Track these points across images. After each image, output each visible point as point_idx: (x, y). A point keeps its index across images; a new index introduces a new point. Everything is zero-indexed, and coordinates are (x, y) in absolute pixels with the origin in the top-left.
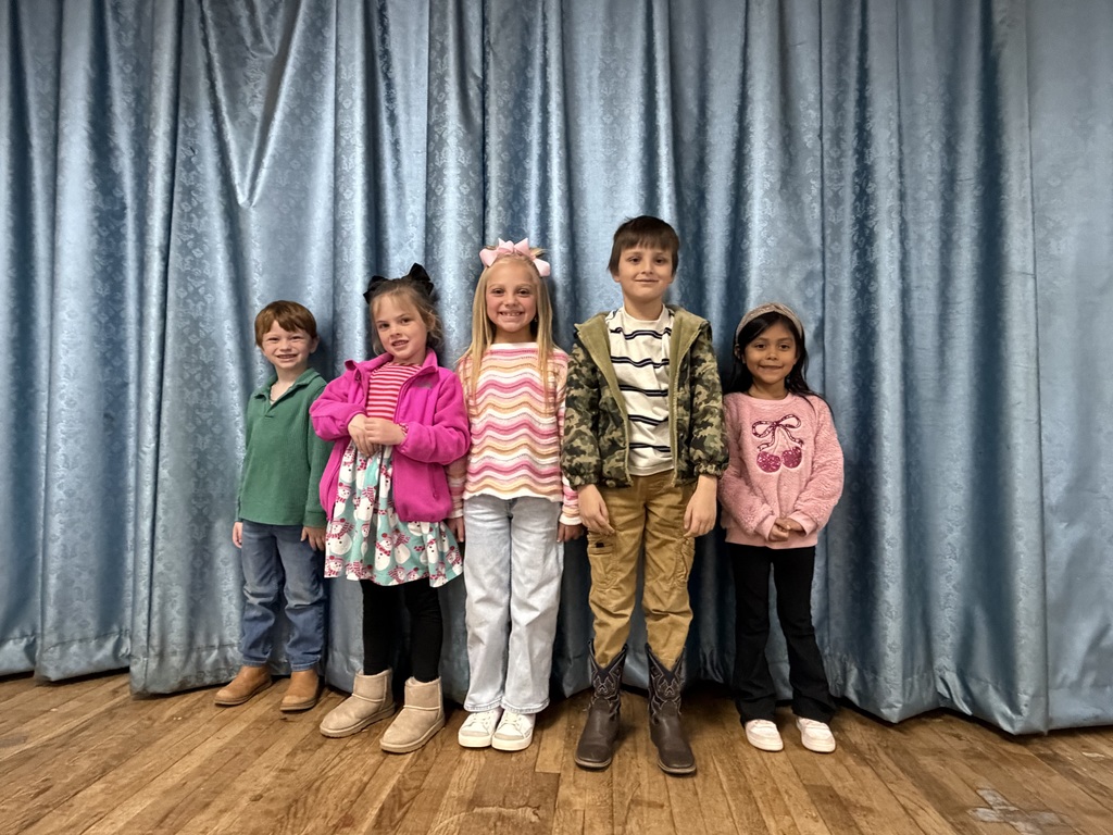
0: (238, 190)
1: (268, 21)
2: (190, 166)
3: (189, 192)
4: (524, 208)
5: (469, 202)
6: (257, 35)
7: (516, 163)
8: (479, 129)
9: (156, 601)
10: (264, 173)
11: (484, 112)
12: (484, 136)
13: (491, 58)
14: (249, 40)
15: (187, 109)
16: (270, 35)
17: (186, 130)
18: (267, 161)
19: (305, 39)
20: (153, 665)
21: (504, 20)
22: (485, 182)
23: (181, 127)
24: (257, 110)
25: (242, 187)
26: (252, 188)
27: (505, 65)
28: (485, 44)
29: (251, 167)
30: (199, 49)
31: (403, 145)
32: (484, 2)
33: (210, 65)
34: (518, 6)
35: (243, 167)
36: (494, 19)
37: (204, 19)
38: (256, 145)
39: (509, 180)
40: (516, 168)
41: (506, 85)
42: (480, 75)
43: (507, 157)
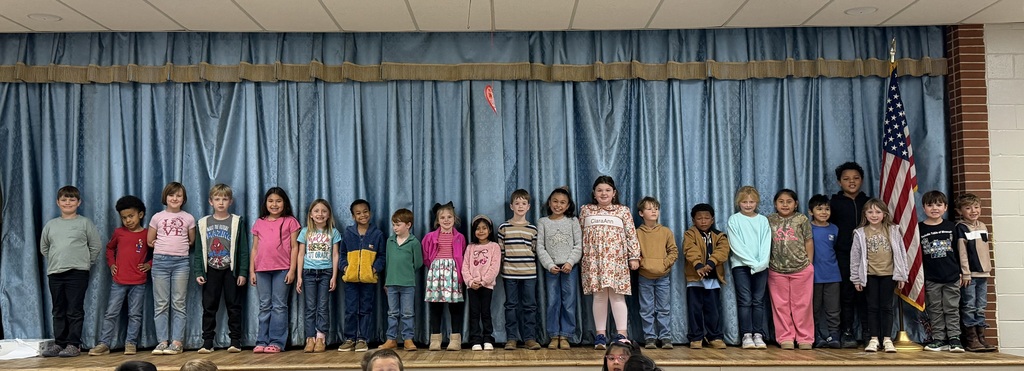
0: (209, 172)
1: (217, 107)
2: (188, 162)
3: (187, 171)
4: (313, 179)
6: (212, 111)
7: (310, 164)
8: (297, 155)
10: (218, 167)
12: (299, 156)
13: (300, 129)
14: (209, 113)
17: (186, 149)
18: (219, 164)
19: (233, 118)
21: (305, 116)
22: (299, 172)
23: (184, 147)
24: (215, 142)
25: (211, 172)
26: (215, 172)
27: (305, 131)
28: (298, 124)
29: (213, 164)
30: (191, 117)
31: (269, 154)
32: (298, 108)
33: (195, 123)
34: (309, 111)
35: (210, 164)
36: (301, 116)
37: (192, 107)
38: (214, 155)
39: (308, 171)
40: (310, 166)
41: (306, 138)
42: (297, 134)
43: (306, 163)
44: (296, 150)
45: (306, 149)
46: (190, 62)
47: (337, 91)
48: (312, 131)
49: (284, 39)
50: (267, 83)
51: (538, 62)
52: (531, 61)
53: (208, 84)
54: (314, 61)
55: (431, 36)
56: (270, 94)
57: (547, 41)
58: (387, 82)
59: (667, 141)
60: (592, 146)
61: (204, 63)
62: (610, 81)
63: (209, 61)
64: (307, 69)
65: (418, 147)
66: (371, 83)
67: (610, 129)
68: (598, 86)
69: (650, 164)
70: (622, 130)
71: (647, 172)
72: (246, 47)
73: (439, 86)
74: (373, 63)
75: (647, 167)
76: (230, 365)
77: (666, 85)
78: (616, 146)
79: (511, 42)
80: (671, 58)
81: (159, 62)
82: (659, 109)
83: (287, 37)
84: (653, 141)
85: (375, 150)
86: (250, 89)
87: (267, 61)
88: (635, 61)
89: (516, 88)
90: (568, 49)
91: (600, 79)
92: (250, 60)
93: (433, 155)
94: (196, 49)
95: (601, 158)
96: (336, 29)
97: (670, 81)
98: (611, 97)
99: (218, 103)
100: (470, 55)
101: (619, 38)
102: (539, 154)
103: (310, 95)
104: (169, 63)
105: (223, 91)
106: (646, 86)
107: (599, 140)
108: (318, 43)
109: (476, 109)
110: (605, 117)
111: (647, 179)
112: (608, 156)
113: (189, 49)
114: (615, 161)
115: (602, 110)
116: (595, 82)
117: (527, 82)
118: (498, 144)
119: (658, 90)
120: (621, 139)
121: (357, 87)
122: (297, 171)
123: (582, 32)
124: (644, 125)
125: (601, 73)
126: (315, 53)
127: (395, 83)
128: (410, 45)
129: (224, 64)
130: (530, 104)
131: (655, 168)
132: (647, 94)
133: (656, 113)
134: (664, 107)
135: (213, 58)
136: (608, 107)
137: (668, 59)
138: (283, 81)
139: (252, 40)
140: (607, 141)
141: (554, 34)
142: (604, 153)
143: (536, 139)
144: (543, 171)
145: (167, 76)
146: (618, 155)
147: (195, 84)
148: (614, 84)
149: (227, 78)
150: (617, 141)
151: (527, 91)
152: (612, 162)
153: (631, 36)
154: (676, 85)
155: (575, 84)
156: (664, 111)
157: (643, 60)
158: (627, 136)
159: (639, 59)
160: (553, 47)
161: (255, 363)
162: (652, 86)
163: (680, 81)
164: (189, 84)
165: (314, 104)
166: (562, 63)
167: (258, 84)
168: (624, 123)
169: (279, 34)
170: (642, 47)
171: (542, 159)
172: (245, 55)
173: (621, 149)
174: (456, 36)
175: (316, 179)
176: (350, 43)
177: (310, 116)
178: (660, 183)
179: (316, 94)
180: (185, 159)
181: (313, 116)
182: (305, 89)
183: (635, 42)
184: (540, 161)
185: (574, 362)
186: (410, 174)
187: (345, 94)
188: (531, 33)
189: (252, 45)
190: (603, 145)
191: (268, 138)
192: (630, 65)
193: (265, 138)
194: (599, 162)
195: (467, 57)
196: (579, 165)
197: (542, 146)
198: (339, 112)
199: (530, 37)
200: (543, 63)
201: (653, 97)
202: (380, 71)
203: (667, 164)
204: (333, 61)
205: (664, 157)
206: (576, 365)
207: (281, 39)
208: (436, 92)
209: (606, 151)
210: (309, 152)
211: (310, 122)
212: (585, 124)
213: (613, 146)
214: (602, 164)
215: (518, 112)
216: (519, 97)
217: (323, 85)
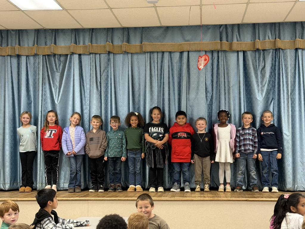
0: (55, 100)
1: (59, 67)
2: (45, 95)
3: (45, 100)
5: (98, 104)
6: (57, 69)
7: (106, 96)
8: (100, 91)
9: (41, 174)
10: (60, 97)
11: (101, 88)
12: (101, 92)
13: (101, 78)
14: (55, 70)
15: (44, 84)
16: (59, 69)
17: (44, 89)
19: (67, 72)
20: (41, 185)
21: (104, 71)
22: (101, 100)
23: (43, 88)
24: (58, 85)
25: (56, 100)
26: (58, 100)
27: (104, 79)
28: (100, 75)
29: (57, 96)
30: (46, 72)
31: (85, 91)
32: (100, 67)
33: (48, 75)
34: (106, 68)
35: (56, 96)
36: (102, 71)
37: (47, 67)
38: (58, 91)
39: (105, 99)
40: (106, 97)
41: (104, 83)
42: (100, 81)
43: (104, 95)
44: (99, 89)
45: (104, 88)
46: (46, 44)
47: (120, 58)
48: (107, 79)
49: (92, 32)
50: (84, 54)
51: (224, 41)
52: (221, 40)
53: (55, 55)
54: (108, 43)
55: (167, 28)
56: (86, 60)
57: (229, 30)
58: (145, 53)
59: (295, 82)
60: (253, 85)
61: (53, 45)
62: (264, 50)
63: (55, 44)
64: (105, 47)
66: (137, 53)
67: (263, 76)
68: (257, 53)
69: (285, 94)
70: (270, 76)
71: (284, 98)
72: (73, 36)
73: (172, 54)
74: (138, 43)
75: (284, 96)
76: (70, 197)
77: (295, 51)
78: (266, 85)
79: (210, 31)
80: (297, 37)
81: (31, 44)
82: (291, 64)
83: (94, 30)
84: (287, 82)
85: (139, 88)
86: (76, 58)
87: (84, 43)
88: (277, 39)
89: (212, 55)
90: (241, 33)
91: (258, 49)
92: (76, 43)
93: (169, 91)
94: (48, 38)
95: (259, 90)
96: (119, 26)
97: (296, 50)
98: (264, 59)
99: (60, 65)
100: (188, 37)
101: (268, 27)
103: (106, 60)
104: (36, 45)
105: (62, 59)
106: (283, 52)
107: (257, 82)
108: (110, 33)
109: (191, 66)
110: (260, 70)
111: (284, 102)
112: (262, 90)
113: (46, 38)
114: (266, 93)
115: (259, 66)
116: (255, 51)
117: (218, 52)
118: (202, 85)
119: (290, 54)
120: (269, 81)
121: (130, 56)
122: (100, 100)
123: (248, 25)
124: (282, 73)
125: (259, 46)
126: (108, 39)
127: (149, 54)
128: (157, 33)
129: (63, 45)
130: (220, 63)
131: (288, 96)
132: (284, 56)
133: (289, 66)
134: (293, 63)
135: (57, 42)
136: (262, 64)
137: (296, 38)
138: (93, 53)
139: (76, 32)
140: (262, 82)
141: (233, 25)
142: (260, 89)
143: (223, 82)
145: (35, 52)
146: (268, 90)
147: (48, 55)
148: (265, 52)
149: (64, 52)
150: (267, 82)
151: (218, 57)
152: (264, 94)
153: (275, 26)
154: (300, 51)
155: (244, 52)
156: (293, 66)
157: (282, 38)
158: (273, 79)
159: (280, 38)
160: (233, 32)
161: (82, 197)
162: (286, 52)
163: (303, 49)
164: (45, 55)
165: (108, 65)
166: (238, 41)
167: (80, 55)
168: (271, 73)
169: (90, 29)
170: (281, 31)
172: (73, 40)
173: (269, 87)
174: (181, 29)
175: (109, 104)
176: (126, 33)
177: (106, 71)
178: (291, 104)
179: (109, 60)
180: (43, 93)
181: (108, 71)
182: (104, 57)
183: (277, 29)
184: (225, 94)
185: (245, 199)
187: (124, 60)
188: (221, 26)
189: (77, 35)
190: (260, 84)
191: (85, 82)
192: (275, 41)
193: (83, 83)
194: (257, 94)
195: (187, 39)
196: (246, 95)
197: (226, 85)
198: (121, 69)
199: (220, 27)
200: (227, 41)
201: (287, 58)
202: (141, 47)
203: (295, 94)
204: (117, 42)
205: (293, 90)
206: (246, 200)
207: (91, 32)
208: (171, 57)
209: (261, 88)
210: (106, 89)
211: (106, 74)
212: (250, 73)
213: (264, 85)
214: (259, 95)
215: (213, 68)
216: (214, 59)
217: (112, 55)
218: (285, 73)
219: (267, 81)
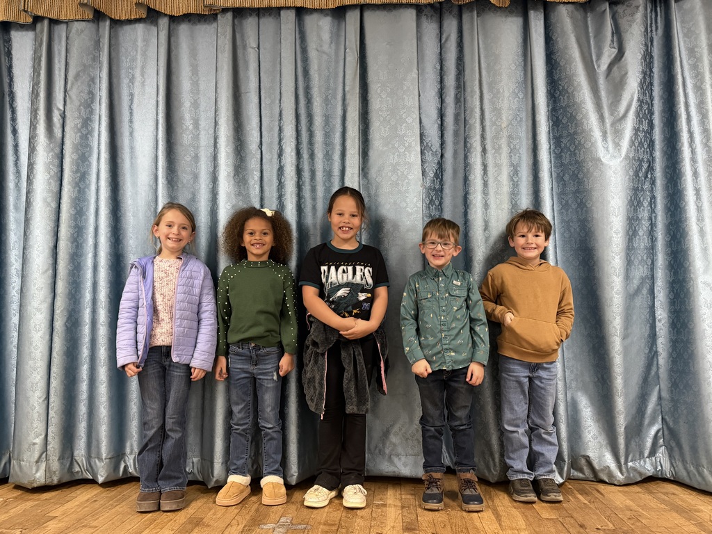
5: (50, 184)
8: (59, 140)
11: (63, 131)
12: (63, 144)
13: (67, 99)
21: (77, 77)
22: (61, 171)
27: (77, 103)
28: (66, 91)
34: (85, 68)
36: (70, 76)
39: (77, 171)
40: (83, 162)
41: (76, 114)
42: (62, 108)
43: (75, 156)
44: (58, 135)
45: (76, 133)
60: (586, 116)
62: (612, 5)
65: (271, 129)
66: (187, 17)
67: (617, 87)
69: (698, 145)
70: (641, 85)
71: (694, 160)
73: (307, 18)
75: (693, 152)
78: (631, 115)
89: (441, 27)
95: (604, 134)
98: (618, 32)
102: (483, 137)
112: (618, 133)
114: (632, 143)
116: (584, 8)
117: (460, 13)
118: (409, 120)
124: (683, 77)
130: (467, 52)
133: (706, 52)
136: (611, 48)
140: (614, 106)
142: (609, 129)
143: (477, 110)
144: (491, 169)
146: (636, 130)
148: (620, 8)
150: (635, 104)
151: (460, 31)
152: (625, 143)
168: (644, 74)
171: (489, 147)
173: (640, 122)
175: (93, 187)
181: (93, 80)
184: (484, 150)
186: (257, 175)
187: (146, 41)
190: (607, 114)
194: (600, 144)
197: (487, 123)
209: (613, 124)
210: (81, 137)
211: (86, 89)
212: (570, 79)
213: (625, 116)
214: (607, 149)
215: (445, 68)
216: (446, 40)
217: (108, 23)
218: (692, 77)
219: (631, 100)
